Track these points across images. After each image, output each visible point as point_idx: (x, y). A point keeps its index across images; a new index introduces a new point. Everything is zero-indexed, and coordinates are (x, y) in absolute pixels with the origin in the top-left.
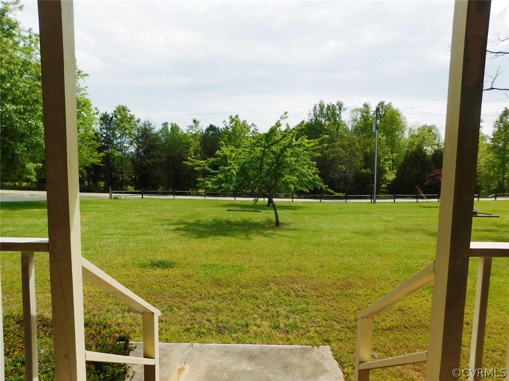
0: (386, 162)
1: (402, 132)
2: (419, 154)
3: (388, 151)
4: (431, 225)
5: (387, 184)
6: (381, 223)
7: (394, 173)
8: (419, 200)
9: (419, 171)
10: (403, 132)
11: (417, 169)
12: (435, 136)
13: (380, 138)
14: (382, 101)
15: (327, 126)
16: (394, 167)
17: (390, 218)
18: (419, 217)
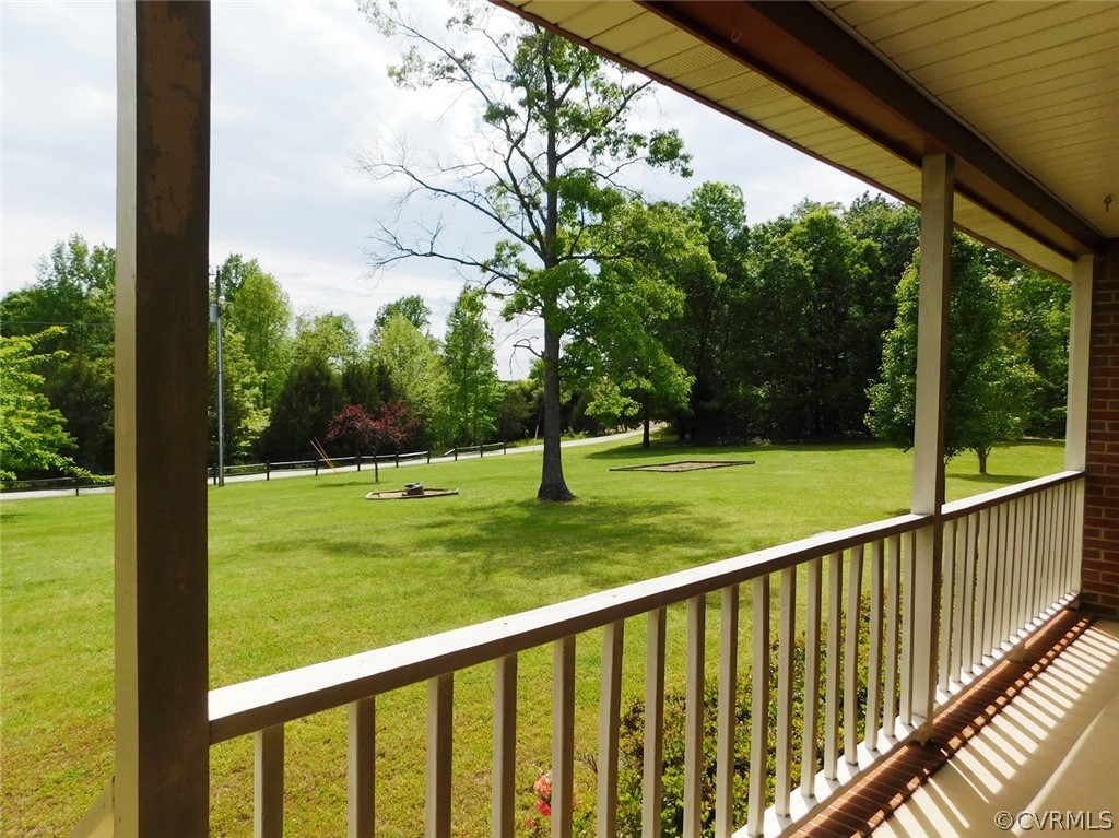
0: (246, 392)
1: (281, 326)
2: (317, 373)
3: (250, 367)
4: (335, 528)
5: (251, 440)
6: (226, 537)
7: (266, 414)
8: (321, 471)
9: (317, 408)
10: (284, 325)
11: (313, 406)
12: (350, 337)
13: (231, 337)
14: (234, 255)
15: (96, 302)
16: (268, 401)
17: (249, 522)
18: (315, 511)
